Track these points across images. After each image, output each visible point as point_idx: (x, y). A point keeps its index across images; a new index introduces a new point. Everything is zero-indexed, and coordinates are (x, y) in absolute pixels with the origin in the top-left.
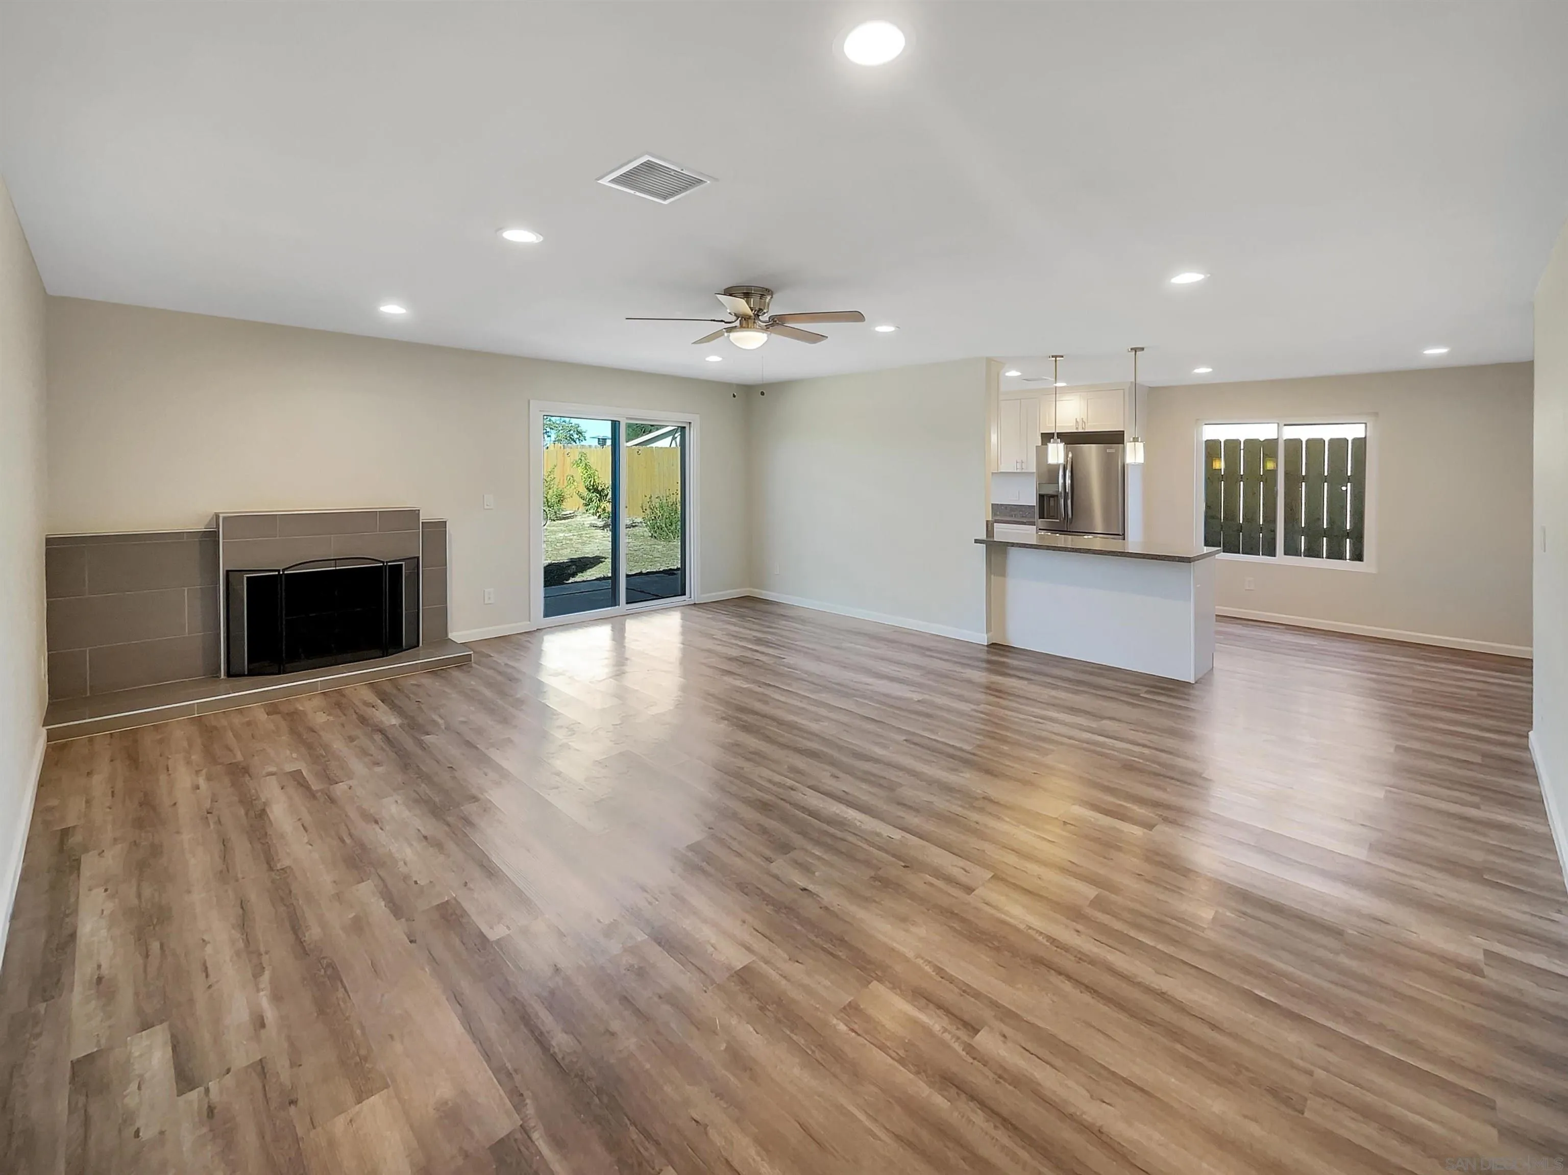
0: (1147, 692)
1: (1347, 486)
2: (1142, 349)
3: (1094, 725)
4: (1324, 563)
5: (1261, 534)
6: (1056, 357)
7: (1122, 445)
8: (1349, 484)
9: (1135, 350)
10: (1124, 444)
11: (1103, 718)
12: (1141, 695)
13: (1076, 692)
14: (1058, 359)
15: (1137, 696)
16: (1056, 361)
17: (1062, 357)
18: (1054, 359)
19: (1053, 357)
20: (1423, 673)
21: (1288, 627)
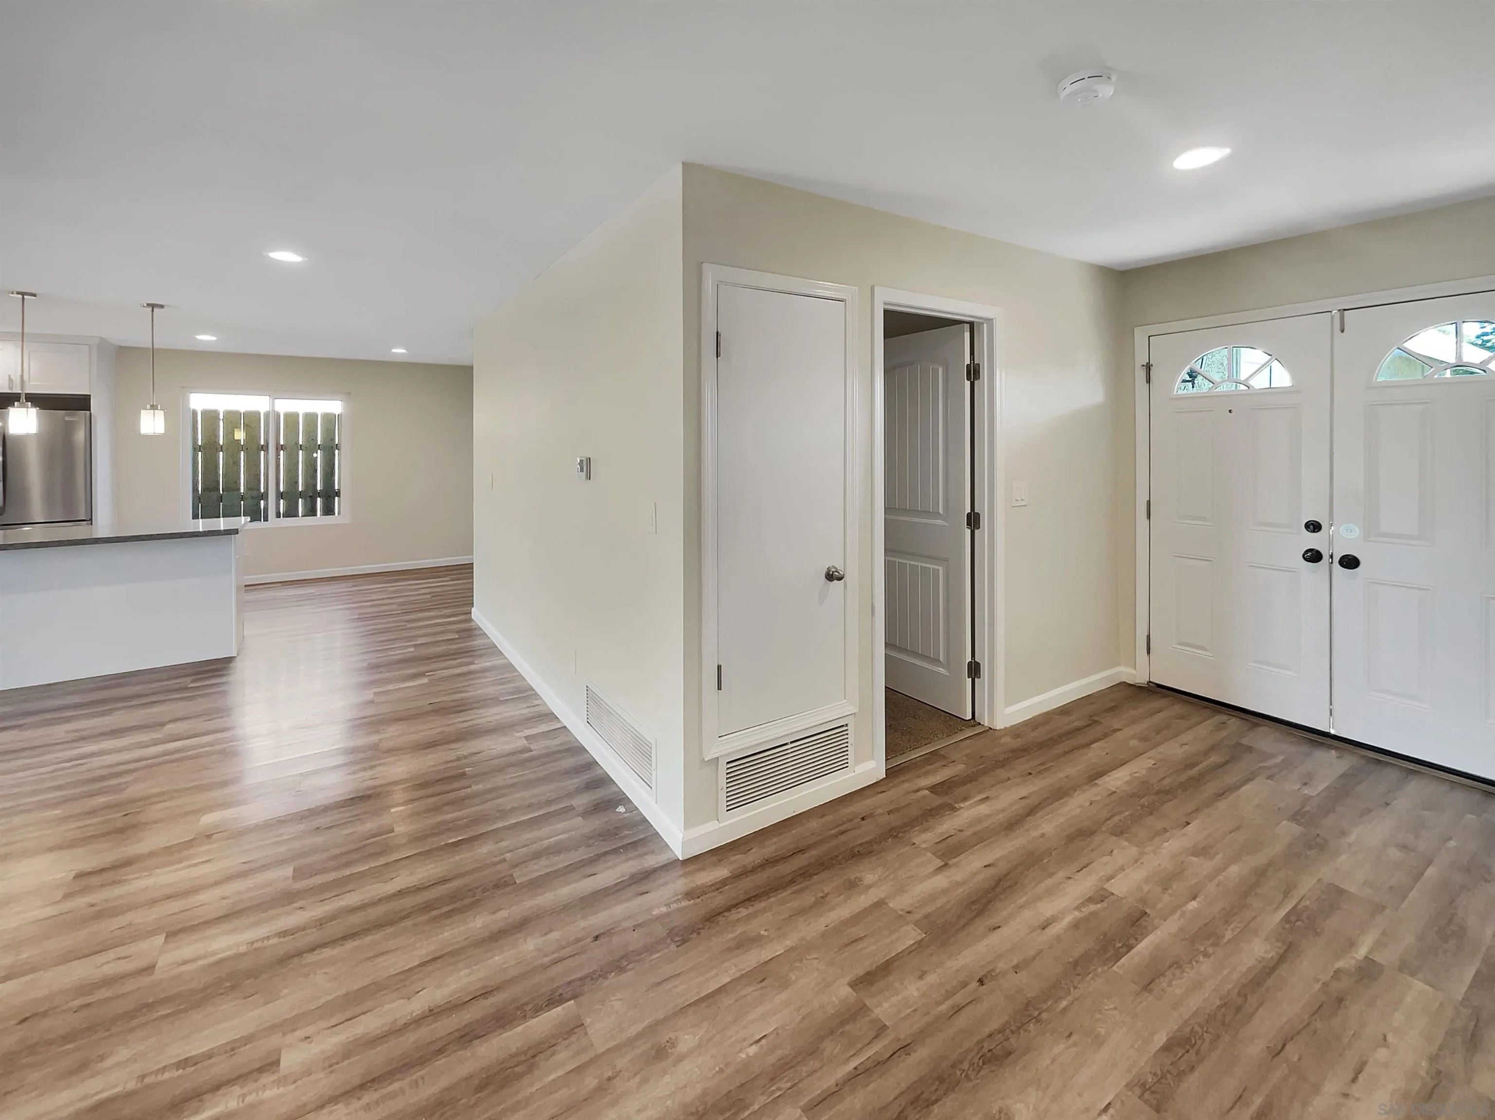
0: (194, 681)
1: (317, 453)
2: (162, 306)
3: (156, 735)
4: (301, 521)
5: (242, 502)
6: (23, 294)
7: (89, 412)
8: (319, 451)
9: (153, 306)
10: (90, 410)
11: (162, 725)
12: (189, 686)
13: (104, 714)
14: (25, 297)
15: (186, 689)
16: (23, 299)
17: (35, 295)
18: (20, 296)
19: (18, 293)
20: (395, 592)
21: (283, 584)
